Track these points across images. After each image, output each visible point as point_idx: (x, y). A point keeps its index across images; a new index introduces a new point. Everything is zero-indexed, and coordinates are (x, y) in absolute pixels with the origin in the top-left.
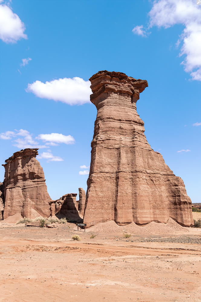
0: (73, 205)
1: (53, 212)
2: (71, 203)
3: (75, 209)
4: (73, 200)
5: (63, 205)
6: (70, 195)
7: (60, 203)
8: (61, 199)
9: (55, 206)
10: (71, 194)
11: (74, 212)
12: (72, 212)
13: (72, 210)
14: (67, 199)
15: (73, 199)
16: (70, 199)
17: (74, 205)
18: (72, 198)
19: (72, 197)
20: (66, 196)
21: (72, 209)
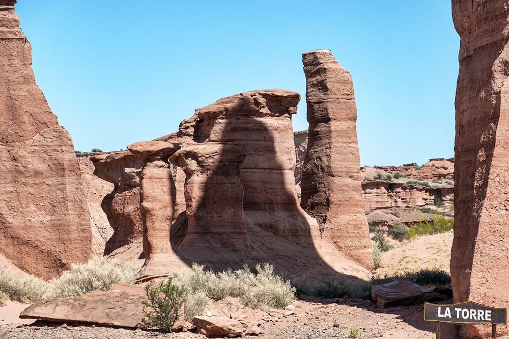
0: (275, 176)
1: (157, 224)
2: (261, 161)
3: (289, 201)
4: (271, 140)
5: (215, 173)
6: (257, 103)
7: (192, 164)
8: (191, 131)
9: (166, 183)
10: (262, 100)
11: (281, 226)
12: (272, 228)
13: (272, 209)
14: (234, 130)
15: (276, 135)
16: (255, 136)
17: (282, 174)
18: (263, 128)
19: (269, 121)
20: (228, 113)
21: (270, 205)
